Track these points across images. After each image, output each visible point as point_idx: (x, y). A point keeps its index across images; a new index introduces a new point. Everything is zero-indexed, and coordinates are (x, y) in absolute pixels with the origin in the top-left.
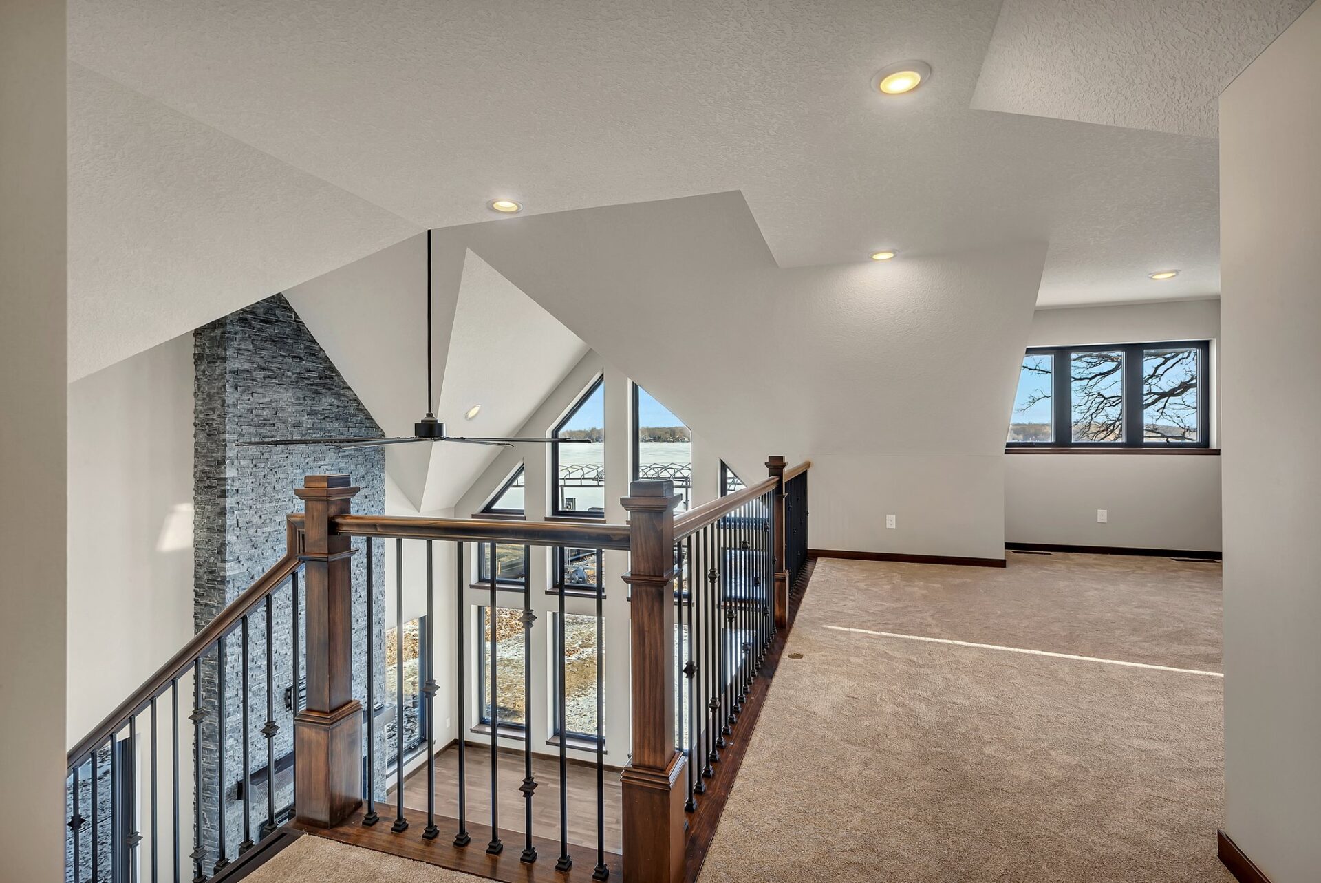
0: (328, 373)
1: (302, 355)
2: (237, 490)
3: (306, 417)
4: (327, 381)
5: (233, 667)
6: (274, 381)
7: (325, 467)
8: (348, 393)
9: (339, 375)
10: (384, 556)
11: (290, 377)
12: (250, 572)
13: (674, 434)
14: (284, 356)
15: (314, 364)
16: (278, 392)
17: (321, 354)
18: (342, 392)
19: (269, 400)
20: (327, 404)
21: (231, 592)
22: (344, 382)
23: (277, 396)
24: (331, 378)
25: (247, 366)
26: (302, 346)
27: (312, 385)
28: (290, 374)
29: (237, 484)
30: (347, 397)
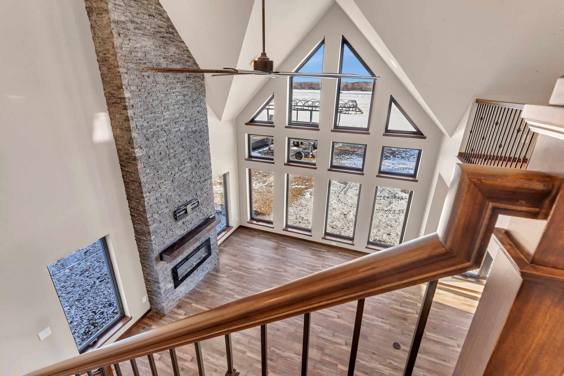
0: (171, 30)
1: (154, 14)
2: (133, 106)
3: (162, 60)
4: (171, 35)
5: (148, 203)
6: (140, 32)
7: (177, 93)
8: (183, 45)
9: (177, 32)
10: (209, 145)
11: (149, 30)
12: (147, 154)
13: (301, 85)
14: (144, 14)
15: (162, 22)
16: (144, 40)
17: (165, 15)
18: (179, 44)
19: (140, 45)
20: (172, 52)
21: (140, 165)
22: (180, 37)
23: (144, 43)
24: (173, 33)
25: (123, 18)
26: (153, 7)
27: (163, 37)
28: (149, 27)
29: (132, 102)
30: (183, 48)
